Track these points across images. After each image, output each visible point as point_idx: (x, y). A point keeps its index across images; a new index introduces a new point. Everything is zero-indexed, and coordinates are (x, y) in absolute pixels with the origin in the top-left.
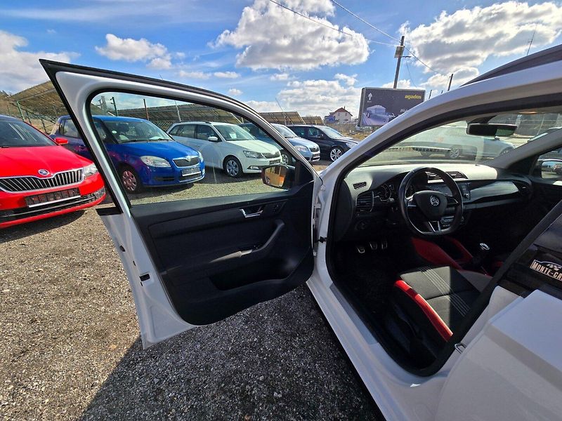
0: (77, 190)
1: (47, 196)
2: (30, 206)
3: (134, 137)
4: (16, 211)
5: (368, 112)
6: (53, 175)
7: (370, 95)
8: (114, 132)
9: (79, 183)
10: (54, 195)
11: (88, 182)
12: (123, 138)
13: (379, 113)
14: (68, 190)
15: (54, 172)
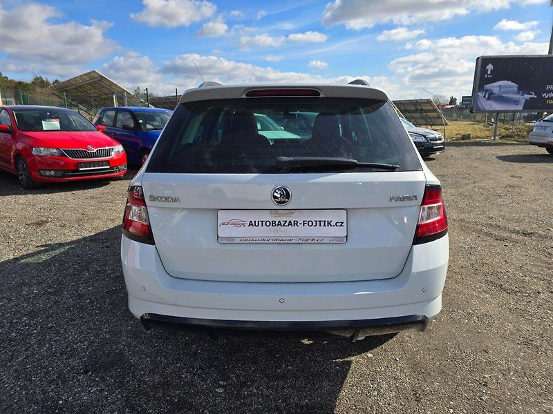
0: (108, 162)
1: (90, 164)
2: (81, 169)
3: (157, 126)
4: (73, 171)
5: (487, 91)
6: (95, 150)
7: (490, 67)
8: (141, 121)
9: (110, 157)
10: (94, 164)
11: (115, 158)
12: (149, 126)
13: (507, 92)
14: (102, 161)
15: (96, 147)
